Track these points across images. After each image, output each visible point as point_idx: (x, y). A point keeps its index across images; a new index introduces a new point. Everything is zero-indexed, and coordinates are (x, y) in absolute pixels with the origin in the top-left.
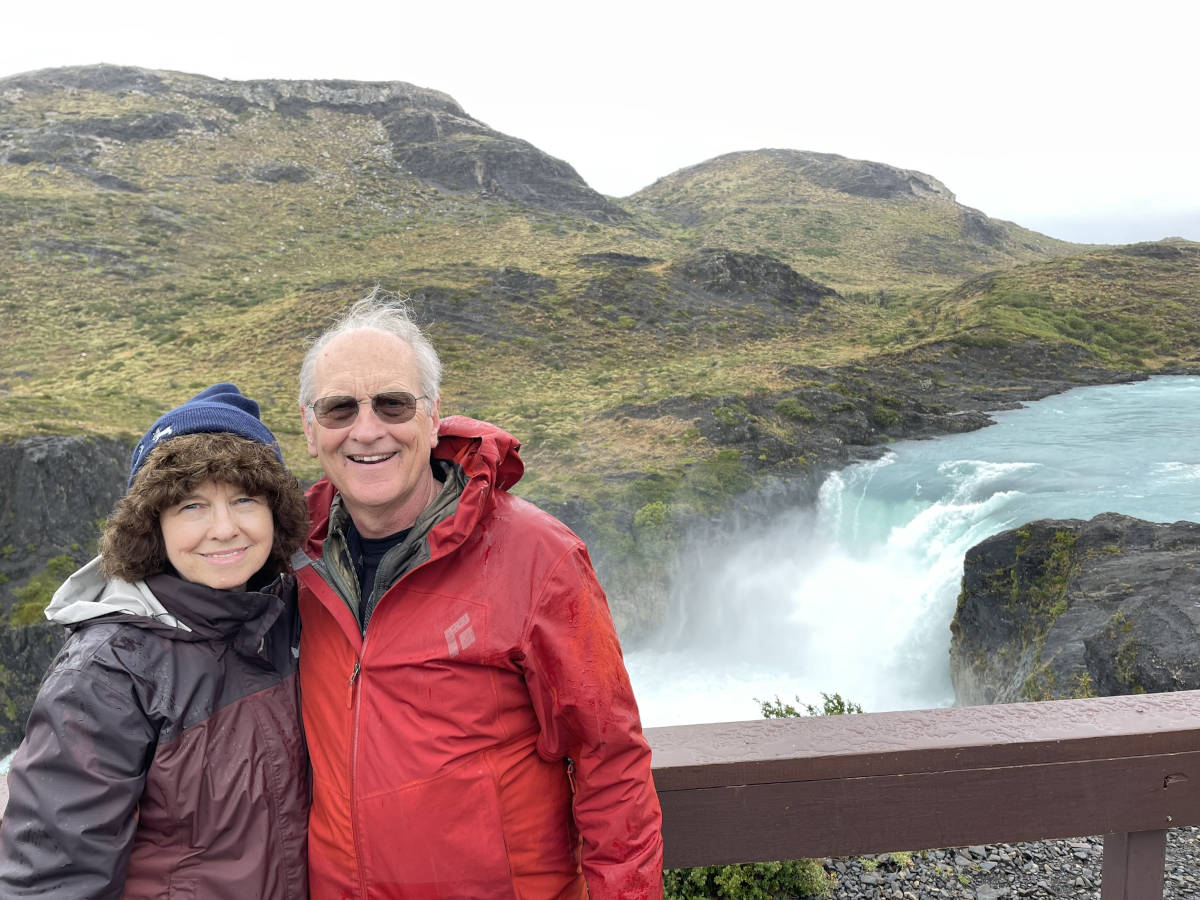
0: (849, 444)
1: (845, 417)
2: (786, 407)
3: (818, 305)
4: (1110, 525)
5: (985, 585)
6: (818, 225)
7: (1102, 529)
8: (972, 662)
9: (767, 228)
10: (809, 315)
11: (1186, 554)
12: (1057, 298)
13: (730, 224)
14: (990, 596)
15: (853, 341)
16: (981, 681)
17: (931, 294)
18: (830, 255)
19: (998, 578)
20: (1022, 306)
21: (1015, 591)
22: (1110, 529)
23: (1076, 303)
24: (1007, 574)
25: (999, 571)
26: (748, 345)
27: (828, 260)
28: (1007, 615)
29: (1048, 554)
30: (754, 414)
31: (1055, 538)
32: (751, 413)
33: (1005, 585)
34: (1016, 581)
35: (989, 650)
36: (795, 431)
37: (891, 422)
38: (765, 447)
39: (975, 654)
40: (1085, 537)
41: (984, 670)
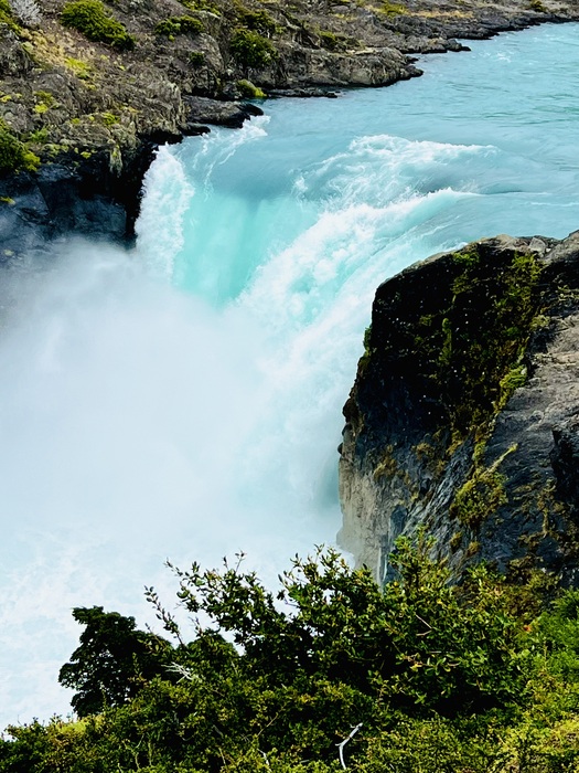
0: (190, 94)
1: (184, 44)
2: (83, 16)
5: (403, 341)
8: (375, 466)
16: (385, 495)
19: (425, 331)
21: (445, 351)
24: (437, 323)
25: (425, 319)
29: (500, 290)
30: (25, 27)
31: (513, 267)
32: (20, 23)
33: (432, 342)
34: (450, 337)
35: (400, 445)
36: (97, 63)
37: (260, 58)
38: (47, 90)
39: (379, 453)
40: (557, 266)
41: (391, 477)
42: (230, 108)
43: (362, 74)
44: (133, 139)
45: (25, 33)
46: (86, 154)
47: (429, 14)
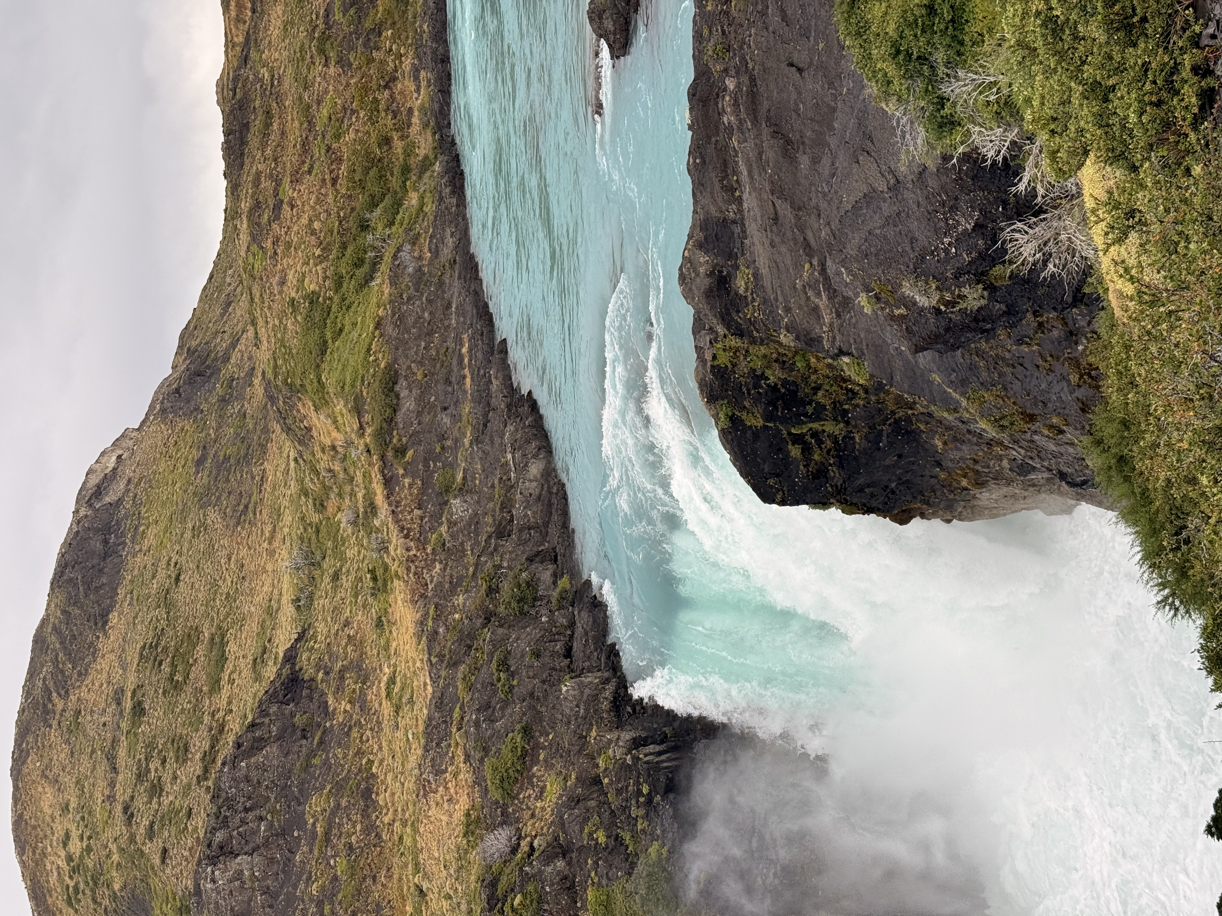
0: (571, 662)
2: (502, 780)
3: (312, 680)
4: (703, 282)
5: (821, 473)
6: (166, 668)
7: (709, 294)
8: (965, 490)
9: (164, 761)
10: (331, 700)
11: (745, 173)
12: (313, 287)
13: (151, 834)
14: (841, 466)
15: (379, 624)
16: (998, 477)
17: (300, 481)
18: (223, 644)
19: (807, 450)
20: (325, 342)
21: (830, 427)
22: (707, 281)
23: (321, 259)
24: (798, 439)
25: (795, 451)
26: (386, 820)
27: (232, 647)
28: (874, 436)
29: (758, 377)
30: (519, 845)
31: (729, 365)
32: (514, 850)
33: (820, 442)
34: (811, 425)
35: (939, 464)
36: (549, 766)
37: (528, 584)
38: (582, 830)
39: (950, 486)
40: (726, 319)
41: (977, 472)
42: (583, 619)
43: (535, 469)
44: (627, 736)
45: (524, 845)
46: (645, 790)
47: (468, 380)
